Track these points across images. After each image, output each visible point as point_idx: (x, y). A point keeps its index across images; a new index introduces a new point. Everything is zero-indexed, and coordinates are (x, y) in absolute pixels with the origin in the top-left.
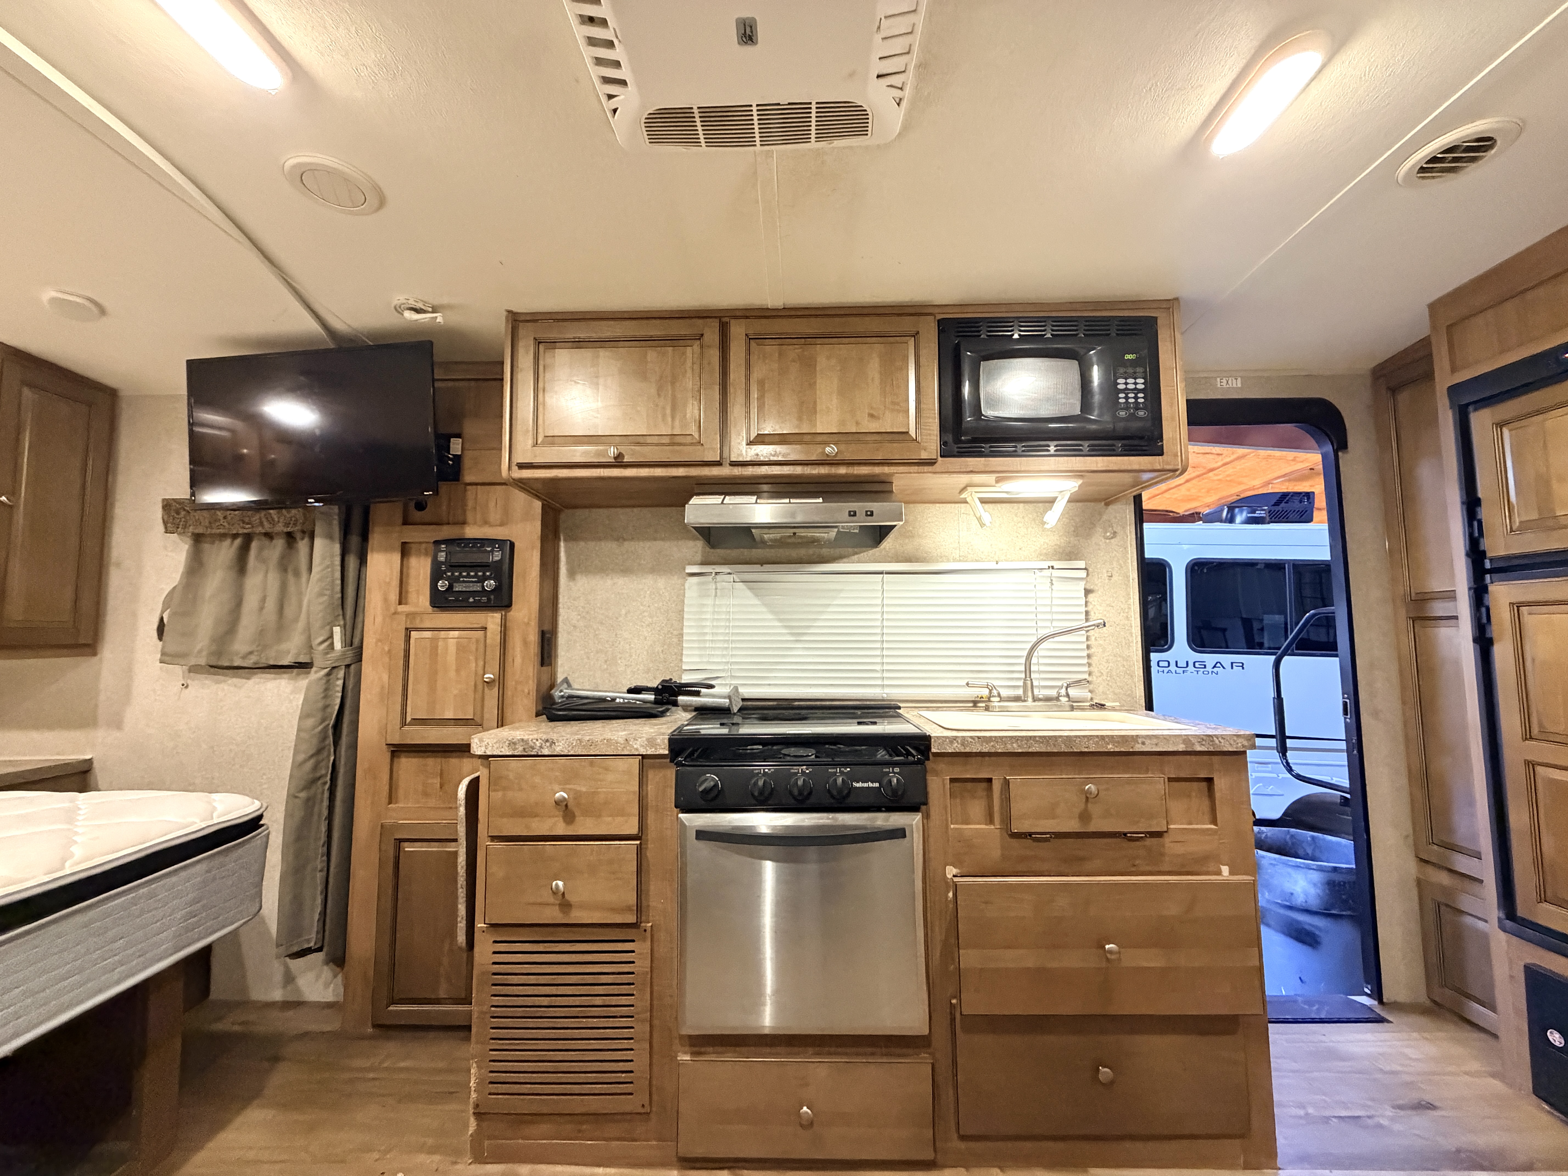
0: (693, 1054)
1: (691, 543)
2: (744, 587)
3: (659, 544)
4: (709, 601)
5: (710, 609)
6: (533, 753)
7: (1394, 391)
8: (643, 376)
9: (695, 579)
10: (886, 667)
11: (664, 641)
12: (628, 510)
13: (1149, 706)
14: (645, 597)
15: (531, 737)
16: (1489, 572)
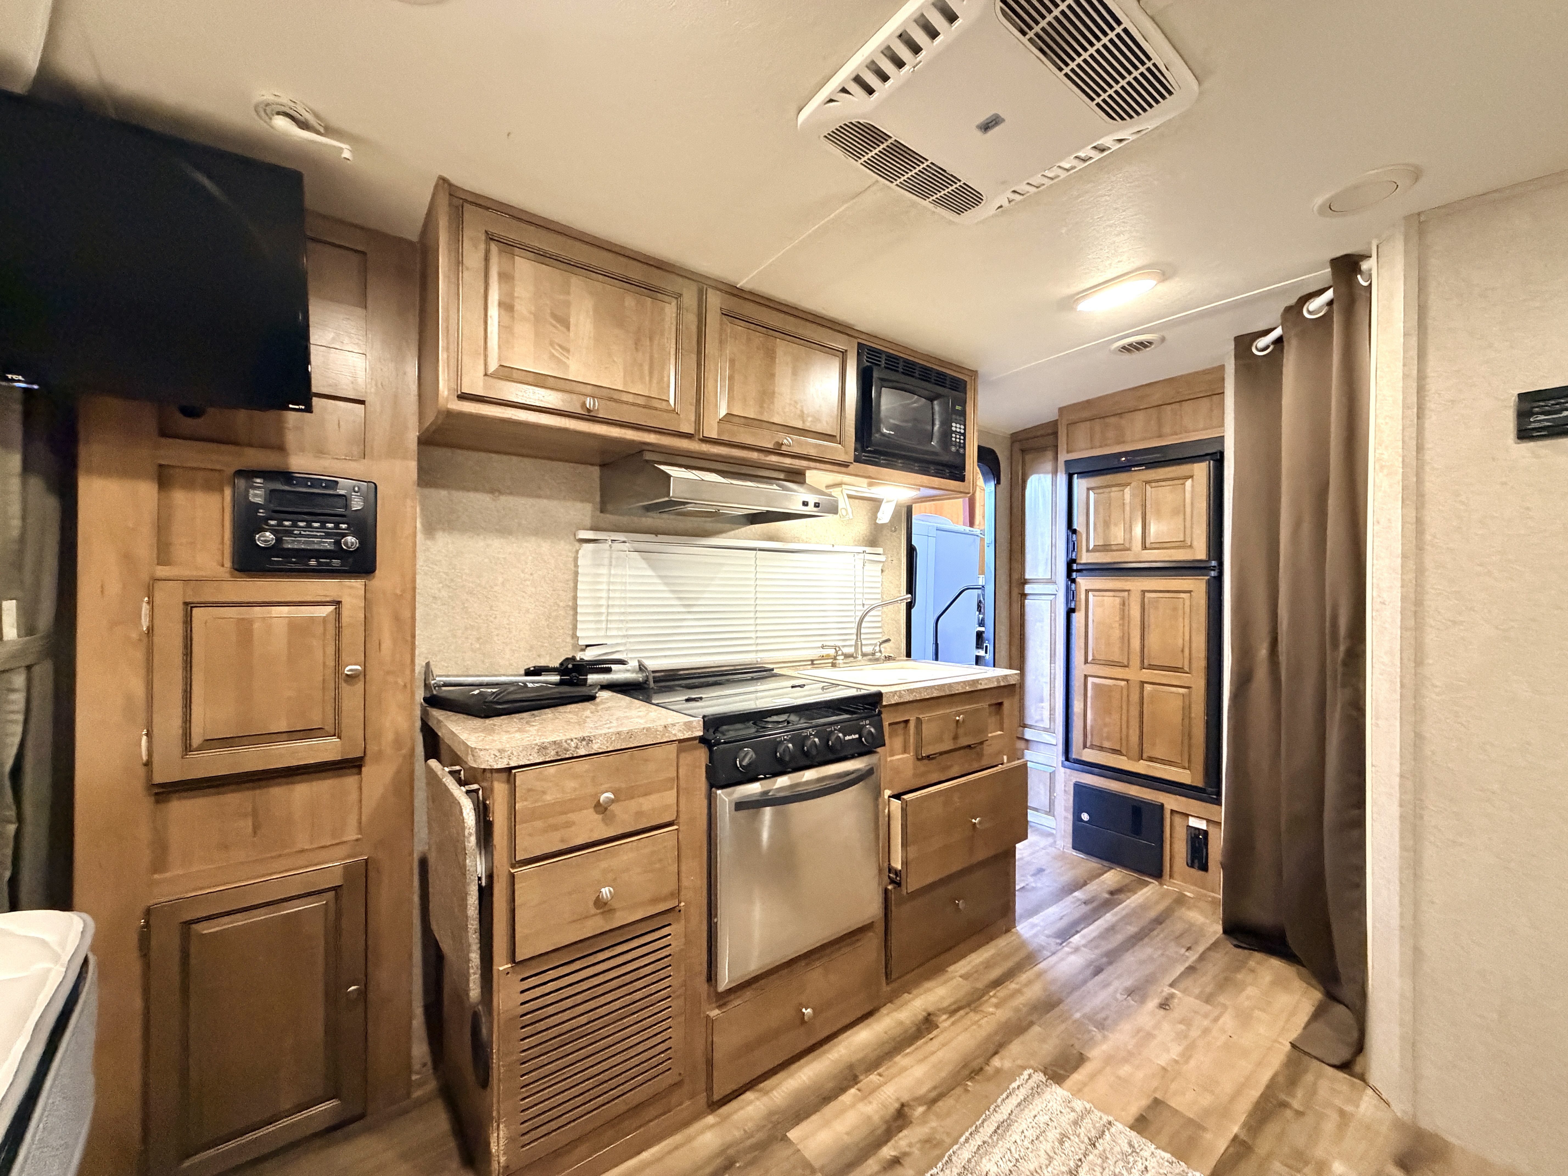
0: (719, 1007)
1: (579, 505)
2: (639, 557)
3: (544, 502)
4: (604, 571)
5: (605, 579)
6: (567, 756)
7: (1023, 451)
8: (620, 321)
9: (590, 546)
10: (759, 634)
11: (550, 614)
12: (505, 458)
13: (909, 655)
14: (526, 563)
15: (564, 738)
16: (1078, 571)
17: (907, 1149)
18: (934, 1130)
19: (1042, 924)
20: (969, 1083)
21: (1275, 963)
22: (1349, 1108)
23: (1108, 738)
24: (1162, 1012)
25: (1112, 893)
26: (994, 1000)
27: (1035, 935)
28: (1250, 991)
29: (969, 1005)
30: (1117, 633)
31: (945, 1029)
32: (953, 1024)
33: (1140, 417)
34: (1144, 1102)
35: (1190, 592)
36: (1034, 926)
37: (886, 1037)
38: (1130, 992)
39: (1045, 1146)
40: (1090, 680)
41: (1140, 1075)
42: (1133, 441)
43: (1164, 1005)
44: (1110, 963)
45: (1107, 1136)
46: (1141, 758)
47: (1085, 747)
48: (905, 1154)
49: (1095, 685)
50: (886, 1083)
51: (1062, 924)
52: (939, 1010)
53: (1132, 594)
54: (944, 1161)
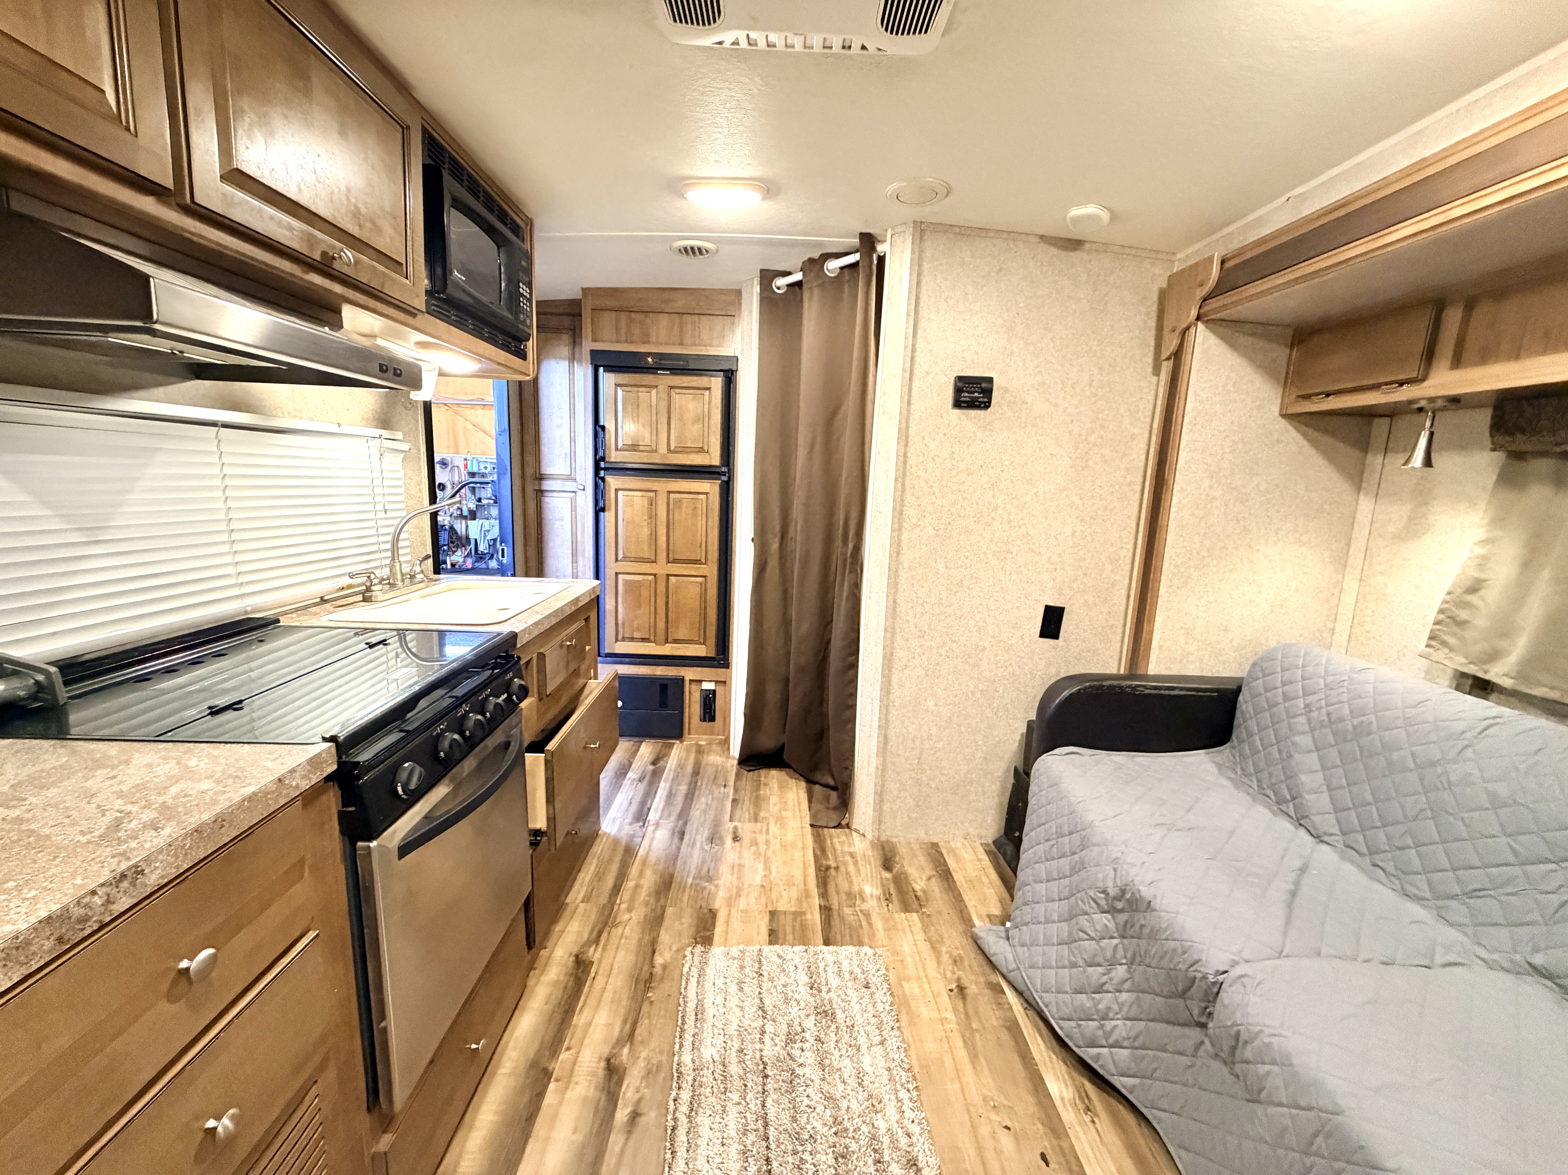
16: (605, 469)
17: (637, 1096)
18: (648, 1060)
19: (619, 815)
20: (650, 994)
21: (774, 772)
22: (852, 850)
23: (638, 630)
24: (737, 844)
25: (654, 763)
26: (623, 906)
27: (620, 829)
28: (773, 799)
29: (606, 924)
30: (645, 531)
31: (600, 960)
32: (604, 949)
33: (664, 320)
34: (766, 919)
35: (707, 494)
36: (614, 820)
37: (550, 1007)
38: (711, 840)
39: (734, 1001)
40: (621, 577)
41: (752, 900)
42: (658, 343)
43: (736, 838)
44: (685, 823)
45: (764, 962)
46: (667, 642)
47: (617, 640)
48: (639, 1101)
49: (626, 582)
50: (578, 1053)
51: (634, 807)
52: (583, 947)
53: (659, 493)
54: (676, 1078)
